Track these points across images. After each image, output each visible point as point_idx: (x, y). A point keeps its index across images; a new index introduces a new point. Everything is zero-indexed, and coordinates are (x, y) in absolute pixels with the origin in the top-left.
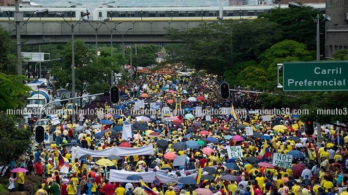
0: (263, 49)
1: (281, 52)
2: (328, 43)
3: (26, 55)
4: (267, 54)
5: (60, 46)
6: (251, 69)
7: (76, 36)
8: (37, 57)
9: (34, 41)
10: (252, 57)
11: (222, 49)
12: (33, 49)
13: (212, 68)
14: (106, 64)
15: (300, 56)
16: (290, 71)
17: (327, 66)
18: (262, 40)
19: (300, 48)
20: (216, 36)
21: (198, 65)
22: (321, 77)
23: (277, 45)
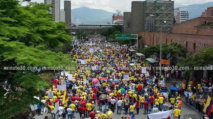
0: (113, 32)
1: (116, 33)
2: (124, 31)
3: (72, 33)
4: (114, 33)
5: (78, 31)
6: (111, 35)
7: (81, 29)
8: (74, 33)
9: (73, 30)
10: (111, 33)
11: (106, 32)
12: (73, 32)
13: (105, 35)
14: (86, 34)
15: (119, 33)
16: (118, 36)
17: (124, 35)
18: (113, 30)
19: (119, 32)
20: (105, 30)
21: (102, 34)
22: (123, 37)
23: (116, 31)
